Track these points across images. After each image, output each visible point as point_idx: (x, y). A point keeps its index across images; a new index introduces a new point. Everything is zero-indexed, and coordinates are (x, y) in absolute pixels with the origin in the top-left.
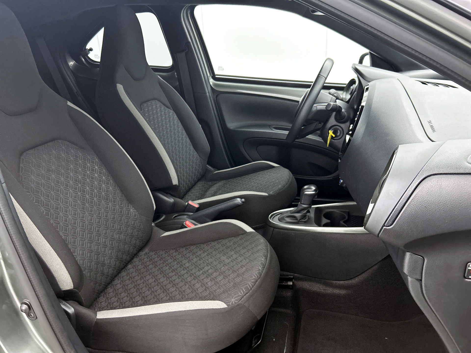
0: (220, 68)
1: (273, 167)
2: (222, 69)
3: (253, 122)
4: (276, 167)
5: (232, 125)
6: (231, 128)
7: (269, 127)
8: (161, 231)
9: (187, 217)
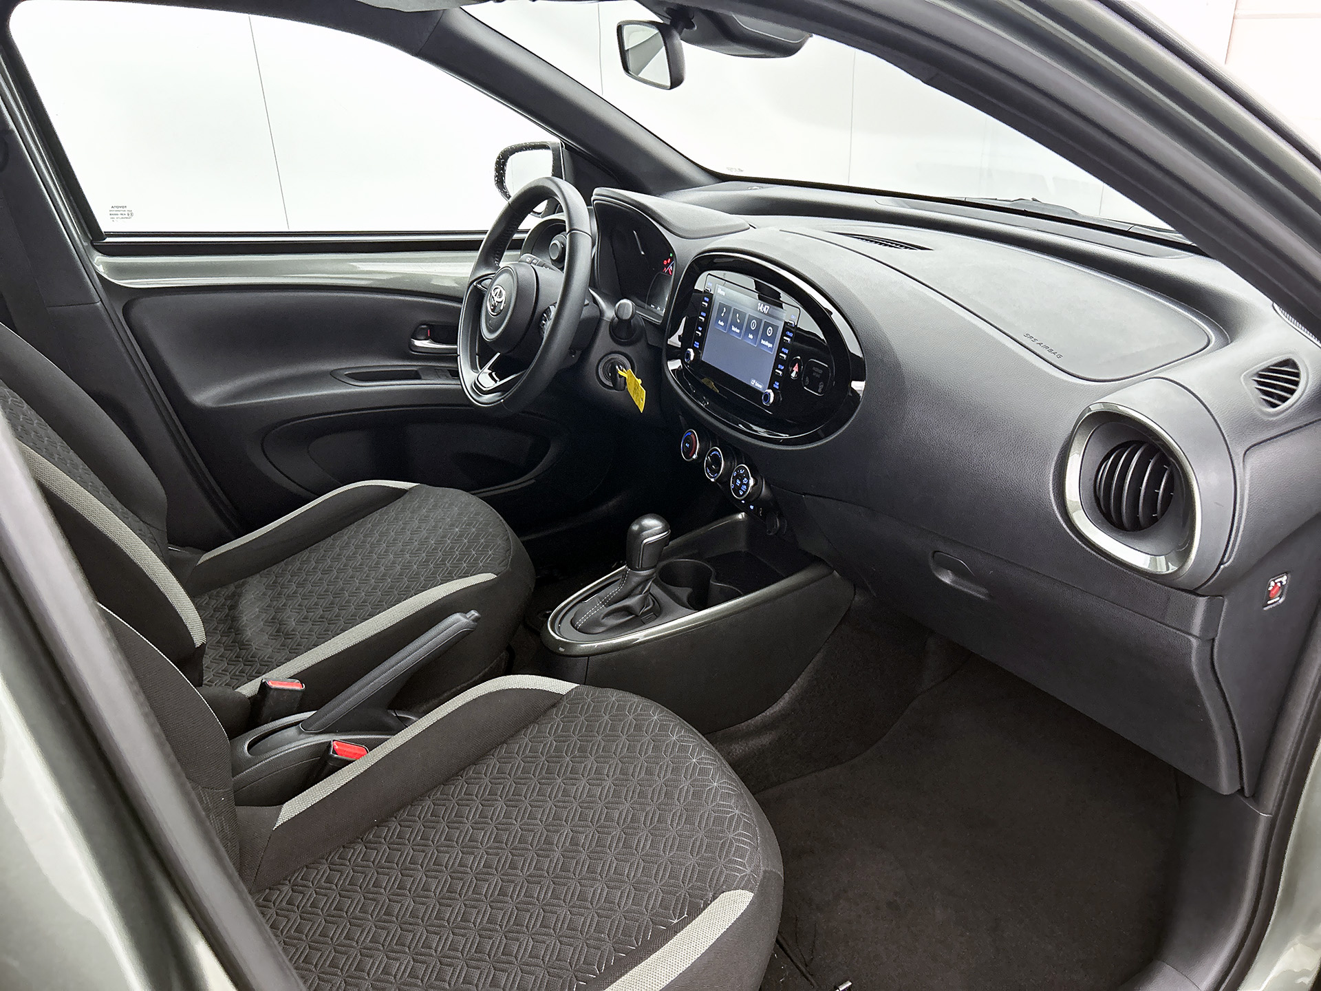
0: (118, 210)
1: (401, 493)
2: (126, 213)
3: (277, 373)
4: (411, 489)
5: (206, 396)
6: (209, 404)
7: (333, 376)
8: (267, 811)
9: (300, 732)
